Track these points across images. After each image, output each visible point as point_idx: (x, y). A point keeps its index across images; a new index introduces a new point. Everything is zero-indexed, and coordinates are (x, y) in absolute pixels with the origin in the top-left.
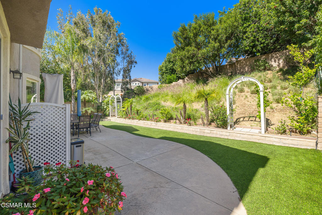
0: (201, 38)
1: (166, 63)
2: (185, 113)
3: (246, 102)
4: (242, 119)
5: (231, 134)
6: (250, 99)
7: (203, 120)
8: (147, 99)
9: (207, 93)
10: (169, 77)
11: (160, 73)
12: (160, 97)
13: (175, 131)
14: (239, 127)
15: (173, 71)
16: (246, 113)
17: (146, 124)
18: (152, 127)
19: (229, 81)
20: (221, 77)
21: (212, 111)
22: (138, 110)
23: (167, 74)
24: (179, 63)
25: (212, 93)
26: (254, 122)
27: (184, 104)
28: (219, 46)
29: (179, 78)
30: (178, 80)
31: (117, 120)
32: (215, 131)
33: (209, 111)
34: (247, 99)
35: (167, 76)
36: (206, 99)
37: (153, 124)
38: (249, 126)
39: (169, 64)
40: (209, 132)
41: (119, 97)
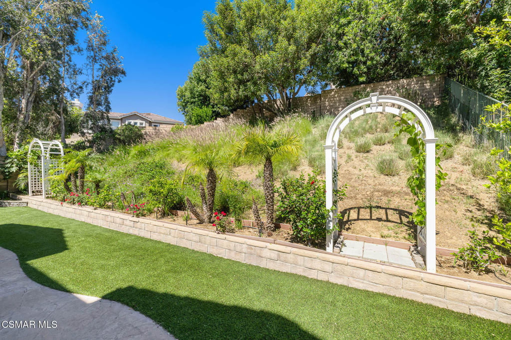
0: (261, 32)
1: (191, 82)
2: (213, 195)
3: (351, 169)
4: (353, 215)
5: (339, 267)
6: (356, 162)
7: (258, 217)
8: (143, 153)
9: (272, 142)
10: (198, 111)
11: (180, 103)
12: (172, 150)
13: (182, 245)
14: (352, 240)
15: (205, 100)
16: (358, 196)
17: (109, 219)
18: (124, 230)
19: (312, 126)
20: (298, 116)
21: (285, 194)
22: (100, 181)
23: (193, 105)
24: (215, 83)
25: (284, 143)
26: (385, 223)
27: (211, 170)
28: (295, 54)
29: (217, 115)
30: (216, 119)
31: (42, 204)
32: (291, 256)
33: (276, 195)
34: (351, 163)
35: (192, 110)
36: (268, 160)
37: (127, 223)
38: (378, 237)
39: (198, 84)
40: (274, 255)
41: (57, 145)
